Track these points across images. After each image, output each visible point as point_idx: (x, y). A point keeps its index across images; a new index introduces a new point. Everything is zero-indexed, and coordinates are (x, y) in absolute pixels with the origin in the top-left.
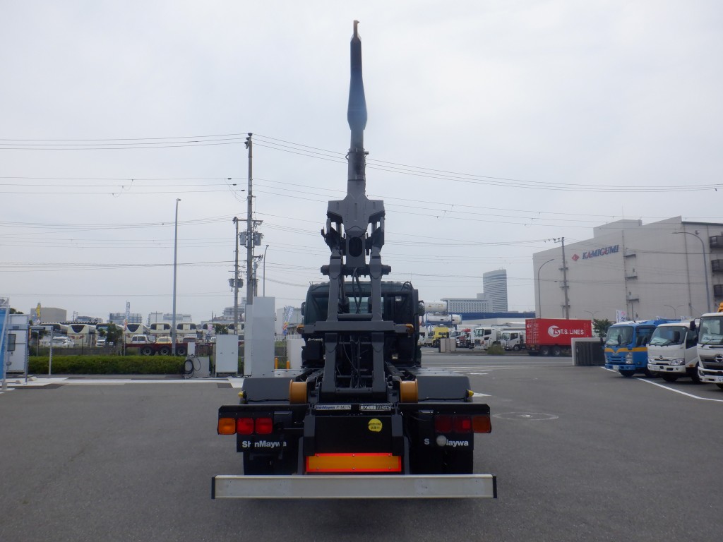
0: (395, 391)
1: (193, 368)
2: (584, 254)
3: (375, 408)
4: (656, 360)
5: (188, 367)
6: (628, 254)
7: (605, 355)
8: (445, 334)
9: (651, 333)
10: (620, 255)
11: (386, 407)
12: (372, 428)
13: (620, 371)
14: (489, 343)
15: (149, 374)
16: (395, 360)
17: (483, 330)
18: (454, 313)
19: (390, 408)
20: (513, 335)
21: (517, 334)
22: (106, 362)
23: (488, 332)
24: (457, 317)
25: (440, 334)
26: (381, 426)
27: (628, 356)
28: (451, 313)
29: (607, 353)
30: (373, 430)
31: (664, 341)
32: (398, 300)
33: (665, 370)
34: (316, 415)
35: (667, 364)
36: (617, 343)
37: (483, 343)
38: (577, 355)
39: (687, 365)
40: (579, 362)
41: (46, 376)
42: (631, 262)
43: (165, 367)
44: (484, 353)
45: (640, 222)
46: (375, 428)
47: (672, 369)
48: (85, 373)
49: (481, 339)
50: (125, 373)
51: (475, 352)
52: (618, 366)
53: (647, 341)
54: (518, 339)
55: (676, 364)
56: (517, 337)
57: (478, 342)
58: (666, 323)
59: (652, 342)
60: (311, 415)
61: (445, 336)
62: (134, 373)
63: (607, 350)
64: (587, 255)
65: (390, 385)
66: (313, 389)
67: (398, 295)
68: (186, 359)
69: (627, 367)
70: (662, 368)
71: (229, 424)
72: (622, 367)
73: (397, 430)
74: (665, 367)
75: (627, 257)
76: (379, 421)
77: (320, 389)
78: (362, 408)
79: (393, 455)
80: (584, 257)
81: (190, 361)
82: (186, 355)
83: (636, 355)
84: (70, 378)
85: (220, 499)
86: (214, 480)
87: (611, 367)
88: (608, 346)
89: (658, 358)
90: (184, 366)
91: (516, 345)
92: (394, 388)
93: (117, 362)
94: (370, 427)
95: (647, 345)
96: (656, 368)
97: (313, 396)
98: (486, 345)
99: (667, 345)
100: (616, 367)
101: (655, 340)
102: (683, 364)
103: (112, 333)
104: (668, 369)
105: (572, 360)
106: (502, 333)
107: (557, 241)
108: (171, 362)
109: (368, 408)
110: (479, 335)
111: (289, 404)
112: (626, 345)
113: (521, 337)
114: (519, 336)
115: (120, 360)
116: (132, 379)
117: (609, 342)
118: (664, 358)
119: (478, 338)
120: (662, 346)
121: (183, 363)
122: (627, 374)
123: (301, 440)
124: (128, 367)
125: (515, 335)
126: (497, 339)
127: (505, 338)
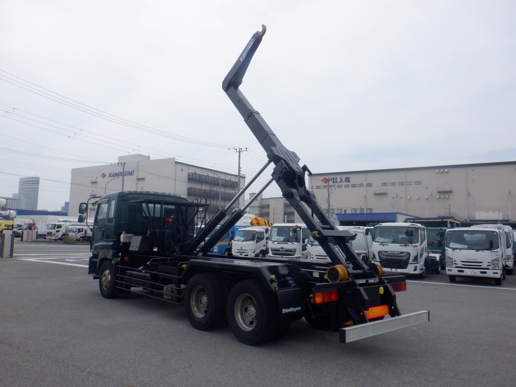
2: (110, 174)
3: (374, 281)
4: (237, 250)
6: (139, 177)
8: (10, 226)
10: (134, 177)
14: (60, 235)
17: (55, 225)
18: (12, 209)
20: (79, 229)
21: (83, 229)
23: (59, 226)
24: (13, 213)
25: (6, 225)
26: (383, 290)
28: (10, 209)
31: (243, 239)
34: (361, 287)
37: (54, 235)
39: (256, 253)
42: (141, 182)
44: (54, 242)
45: (149, 157)
47: (247, 255)
49: (54, 231)
51: (47, 242)
54: (83, 232)
55: (250, 252)
56: (82, 231)
57: (49, 234)
59: (235, 239)
61: (10, 228)
64: (112, 174)
70: (241, 254)
74: (244, 254)
75: (139, 179)
80: (110, 176)
89: (240, 248)
91: (81, 237)
95: (232, 241)
96: (237, 255)
98: (57, 236)
99: (246, 241)
101: (236, 238)
102: (254, 252)
104: (245, 255)
106: (70, 227)
107: (120, 164)
109: (371, 281)
110: (52, 229)
113: (86, 231)
114: (84, 231)
118: (244, 249)
119: (50, 231)
120: (242, 242)
125: (81, 230)
126: (66, 231)
127: (73, 232)
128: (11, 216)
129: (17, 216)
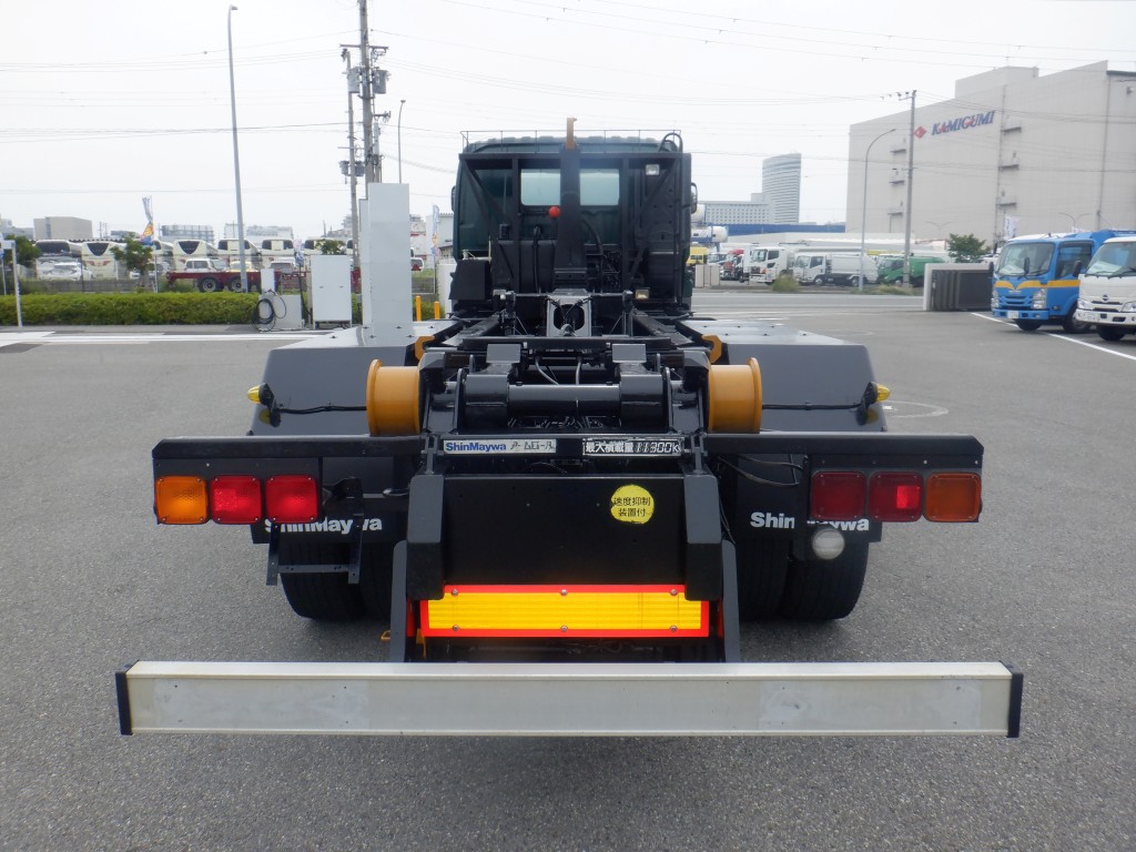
0: (692, 396)
1: (273, 315)
2: (935, 127)
3: (629, 448)
4: (1094, 302)
5: (264, 312)
6: (1008, 127)
7: (995, 293)
8: (700, 257)
9: (1090, 256)
10: (994, 129)
11: (662, 446)
12: (622, 513)
13: (1017, 321)
14: (774, 273)
15: (200, 324)
16: (642, 300)
17: (766, 251)
19: (677, 450)
20: (814, 259)
21: (822, 257)
22: (124, 304)
23: (773, 255)
24: (720, 231)
25: (693, 258)
26: (650, 508)
27: (1039, 295)
28: (711, 225)
29: (999, 290)
30: (624, 519)
31: (1115, 269)
32: (652, 171)
33: (1108, 321)
34: (448, 472)
35: (1115, 311)
36: (1021, 271)
37: (764, 272)
38: (933, 292)
40: (935, 305)
41: (14, 328)
42: (1013, 138)
43: (227, 312)
44: (765, 288)
45: (1035, 70)
46: (632, 512)
47: (1123, 319)
48: (88, 323)
49: (762, 266)
50: (157, 322)
51: (751, 288)
52: (1017, 312)
53: (1079, 268)
54: (823, 266)
55: (1132, 310)
56: (821, 263)
57: (756, 271)
58: (1113, 236)
59: (1092, 270)
60: (430, 471)
61: (702, 261)
62: (173, 322)
63: (999, 284)
64: (940, 127)
65: (674, 377)
66: (442, 389)
67: (653, 161)
68: (261, 297)
69: (1034, 315)
70: (1104, 316)
71: (190, 493)
72: (1024, 315)
73: (704, 522)
74: (1111, 315)
75: (1007, 132)
76: (645, 494)
77: (462, 387)
78: (589, 447)
79: (690, 597)
80: (935, 131)
81: (267, 301)
82: (260, 291)
83: (1052, 294)
84: (58, 332)
85: (146, 734)
86: (122, 681)
87: (1003, 314)
88: (1003, 277)
89: (1100, 299)
90: (257, 311)
91: (818, 277)
92: (687, 387)
93: (142, 304)
94: (615, 511)
95: (1081, 276)
96: (1095, 318)
97: (441, 407)
98: (769, 276)
99: (1120, 276)
100: (1013, 314)
101: (1096, 266)
103: (135, 254)
104: (1115, 319)
105: (924, 300)
106: (797, 255)
107: (904, 96)
108: (237, 304)
109: (609, 447)
110: (759, 260)
111: (366, 436)
112: (1038, 275)
113: (828, 263)
114: (824, 262)
115: (148, 301)
116: (167, 333)
117: (1005, 271)
118: (1111, 299)
119: (757, 264)
120: (1109, 277)
121: (254, 306)
122: (1028, 326)
123: (400, 553)
124: (163, 313)
125: (819, 260)
126: (788, 266)
127: (802, 265)
128: (714, 239)
129: (730, 238)
